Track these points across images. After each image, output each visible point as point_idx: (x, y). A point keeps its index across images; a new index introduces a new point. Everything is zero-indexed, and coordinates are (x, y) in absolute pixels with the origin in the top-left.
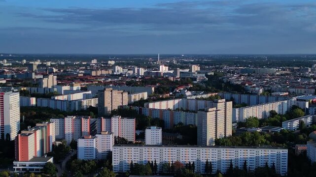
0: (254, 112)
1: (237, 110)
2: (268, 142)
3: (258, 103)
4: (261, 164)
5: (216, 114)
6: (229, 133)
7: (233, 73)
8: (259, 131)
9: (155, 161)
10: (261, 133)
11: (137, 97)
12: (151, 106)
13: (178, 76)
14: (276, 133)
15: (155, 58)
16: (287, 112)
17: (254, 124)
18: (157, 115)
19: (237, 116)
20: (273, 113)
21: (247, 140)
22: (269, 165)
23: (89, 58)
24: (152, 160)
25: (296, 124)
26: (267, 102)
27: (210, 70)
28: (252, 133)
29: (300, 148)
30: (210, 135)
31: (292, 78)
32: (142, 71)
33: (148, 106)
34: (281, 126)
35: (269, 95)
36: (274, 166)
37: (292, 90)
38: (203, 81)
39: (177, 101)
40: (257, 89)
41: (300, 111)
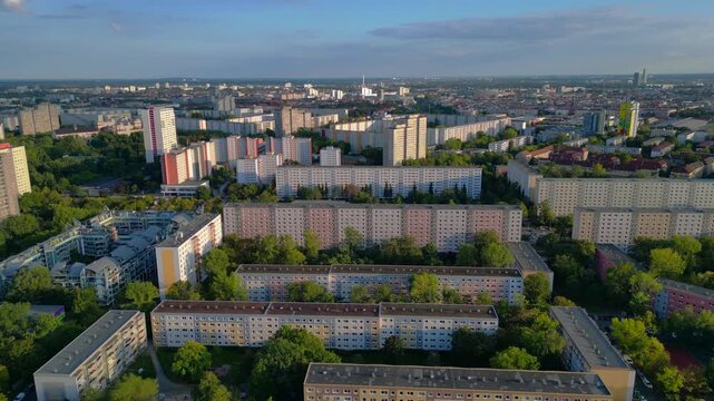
0: (457, 133)
1: (437, 130)
4: (450, 186)
6: (422, 155)
7: (448, 95)
8: (458, 152)
10: (459, 155)
11: (324, 120)
12: (338, 127)
13: (382, 99)
15: (359, 82)
17: (455, 146)
18: (342, 137)
19: (437, 138)
20: (480, 134)
22: (460, 187)
25: (505, 144)
26: (477, 121)
27: (421, 93)
28: (450, 154)
30: (398, 157)
33: (334, 128)
34: (486, 148)
35: (484, 114)
36: (464, 187)
37: (511, 111)
38: (411, 105)
39: (369, 123)
40: (470, 110)
41: (513, 131)
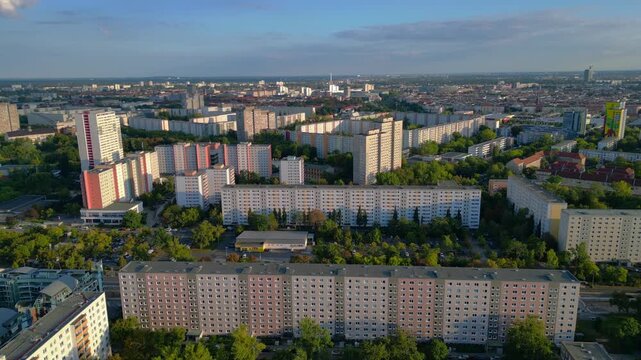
0: (431, 135)
1: (410, 133)
2: (450, 175)
3: (437, 123)
4: (440, 214)
5: (379, 138)
6: (398, 163)
7: (411, 92)
8: (437, 159)
9: (284, 209)
10: (440, 163)
11: (290, 119)
13: (349, 96)
14: (460, 162)
15: (327, 79)
16: (474, 135)
17: (432, 150)
18: (307, 141)
19: (410, 141)
20: (456, 136)
21: (422, 173)
22: (453, 214)
23: (256, 80)
24: (279, 207)
25: (486, 149)
26: (449, 122)
27: (384, 89)
28: (429, 162)
29: (495, 185)
30: (371, 168)
31: (477, 95)
32: (309, 92)
33: (300, 129)
34: (466, 151)
35: (451, 114)
36: (459, 214)
37: (478, 108)
38: (376, 101)
39: (337, 123)
40: (437, 107)
41: (490, 132)
